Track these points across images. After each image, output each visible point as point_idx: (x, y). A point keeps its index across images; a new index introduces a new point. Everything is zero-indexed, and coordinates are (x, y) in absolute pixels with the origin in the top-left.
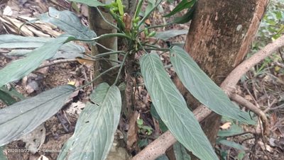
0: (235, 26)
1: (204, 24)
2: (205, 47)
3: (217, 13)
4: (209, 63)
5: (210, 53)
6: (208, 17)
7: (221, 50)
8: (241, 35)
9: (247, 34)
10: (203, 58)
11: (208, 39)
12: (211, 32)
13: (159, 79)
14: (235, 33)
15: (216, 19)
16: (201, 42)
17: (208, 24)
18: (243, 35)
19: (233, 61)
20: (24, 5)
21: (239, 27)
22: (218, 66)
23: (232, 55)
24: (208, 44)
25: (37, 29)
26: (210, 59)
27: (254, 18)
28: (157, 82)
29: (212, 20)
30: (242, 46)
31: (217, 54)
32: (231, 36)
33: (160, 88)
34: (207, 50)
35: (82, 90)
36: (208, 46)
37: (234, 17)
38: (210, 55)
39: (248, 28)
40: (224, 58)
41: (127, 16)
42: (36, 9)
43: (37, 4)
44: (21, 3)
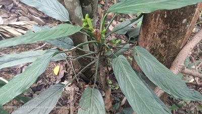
0: (181, 20)
1: (155, 21)
2: (157, 38)
3: (166, 12)
4: (162, 48)
5: (162, 41)
6: (159, 15)
7: (171, 39)
8: (186, 26)
9: (191, 24)
10: (157, 45)
11: (160, 31)
12: (162, 26)
13: (130, 80)
14: (181, 26)
15: (165, 17)
16: (154, 34)
17: (159, 21)
18: (188, 26)
19: (180, 45)
20: (10, 11)
21: (184, 21)
22: (169, 50)
23: (180, 41)
24: (160, 35)
25: (25, 30)
26: (163, 45)
27: (196, 12)
28: (129, 83)
29: (162, 17)
30: (187, 33)
31: (167, 41)
32: (178, 28)
33: (132, 88)
34: (159, 39)
35: (66, 72)
36: (160, 36)
37: (180, 14)
38: (162, 43)
39: (191, 20)
40: (174, 43)
41: (96, 31)
42: (20, 13)
43: (20, 8)
44: (7, 10)
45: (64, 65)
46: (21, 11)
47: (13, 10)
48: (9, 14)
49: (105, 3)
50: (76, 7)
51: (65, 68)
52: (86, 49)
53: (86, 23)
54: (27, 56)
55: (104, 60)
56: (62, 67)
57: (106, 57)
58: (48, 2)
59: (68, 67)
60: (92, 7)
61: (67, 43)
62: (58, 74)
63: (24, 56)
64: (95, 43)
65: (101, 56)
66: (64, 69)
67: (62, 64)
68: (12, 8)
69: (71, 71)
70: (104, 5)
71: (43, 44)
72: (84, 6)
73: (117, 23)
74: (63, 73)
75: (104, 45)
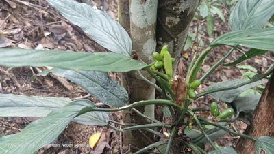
20: (59, 42)
35: (108, 146)
41: (179, 80)
42: (71, 46)
43: (73, 41)
44: (56, 39)
45: (108, 134)
46: (73, 44)
47: (63, 42)
48: (55, 45)
49: (189, 56)
50: (147, 39)
51: (108, 140)
52: (150, 115)
53: (161, 63)
54: (39, 104)
55: (181, 145)
56: (104, 135)
57: (185, 140)
58: (104, 24)
59: (114, 138)
60: (175, 47)
61: (118, 97)
62: (95, 146)
63: (35, 103)
64: (169, 106)
65: (176, 135)
66: (106, 140)
67: (105, 131)
68: (63, 39)
69: (117, 146)
70: (187, 59)
71: (87, 94)
72: (161, 43)
73: (203, 87)
74: (103, 148)
75: (188, 115)
